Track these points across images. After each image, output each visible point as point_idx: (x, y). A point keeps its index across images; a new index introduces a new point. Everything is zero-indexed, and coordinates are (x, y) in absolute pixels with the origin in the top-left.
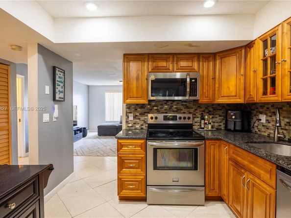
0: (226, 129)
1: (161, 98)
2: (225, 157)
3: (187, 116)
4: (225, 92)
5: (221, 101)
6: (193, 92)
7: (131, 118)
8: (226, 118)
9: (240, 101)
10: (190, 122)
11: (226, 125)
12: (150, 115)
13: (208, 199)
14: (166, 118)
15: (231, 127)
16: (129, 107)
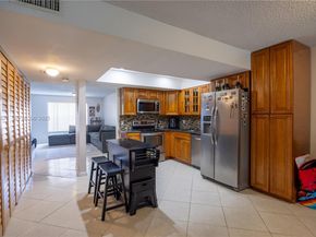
0: (170, 128)
3: (152, 121)
4: (170, 110)
6: (158, 110)
8: (169, 122)
10: (153, 125)
11: (170, 125)
12: (133, 122)
13: (167, 158)
14: (142, 123)
15: (172, 126)
16: (121, 116)
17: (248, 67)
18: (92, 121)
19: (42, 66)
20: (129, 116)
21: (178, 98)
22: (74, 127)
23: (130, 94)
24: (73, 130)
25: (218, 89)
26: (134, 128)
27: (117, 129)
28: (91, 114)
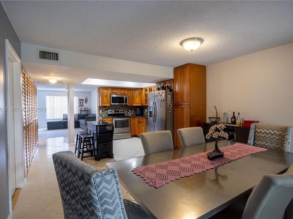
0: (136, 115)
1: (117, 104)
2: (136, 121)
3: (123, 110)
4: (135, 102)
5: (134, 105)
6: (126, 102)
7: (101, 112)
8: (136, 111)
9: (140, 105)
10: (124, 113)
11: (136, 113)
12: (109, 111)
13: (132, 136)
14: (115, 111)
15: (137, 114)
16: (100, 107)
17: (172, 77)
18: (81, 111)
19: (47, 78)
20: (105, 107)
21: (140, 94)
22: (67, 115)
23: (105, 91)
24: (66, 118)
25: (159, 89)
26: (109, 115)
27: (97, 116)
28: (81, 104)
